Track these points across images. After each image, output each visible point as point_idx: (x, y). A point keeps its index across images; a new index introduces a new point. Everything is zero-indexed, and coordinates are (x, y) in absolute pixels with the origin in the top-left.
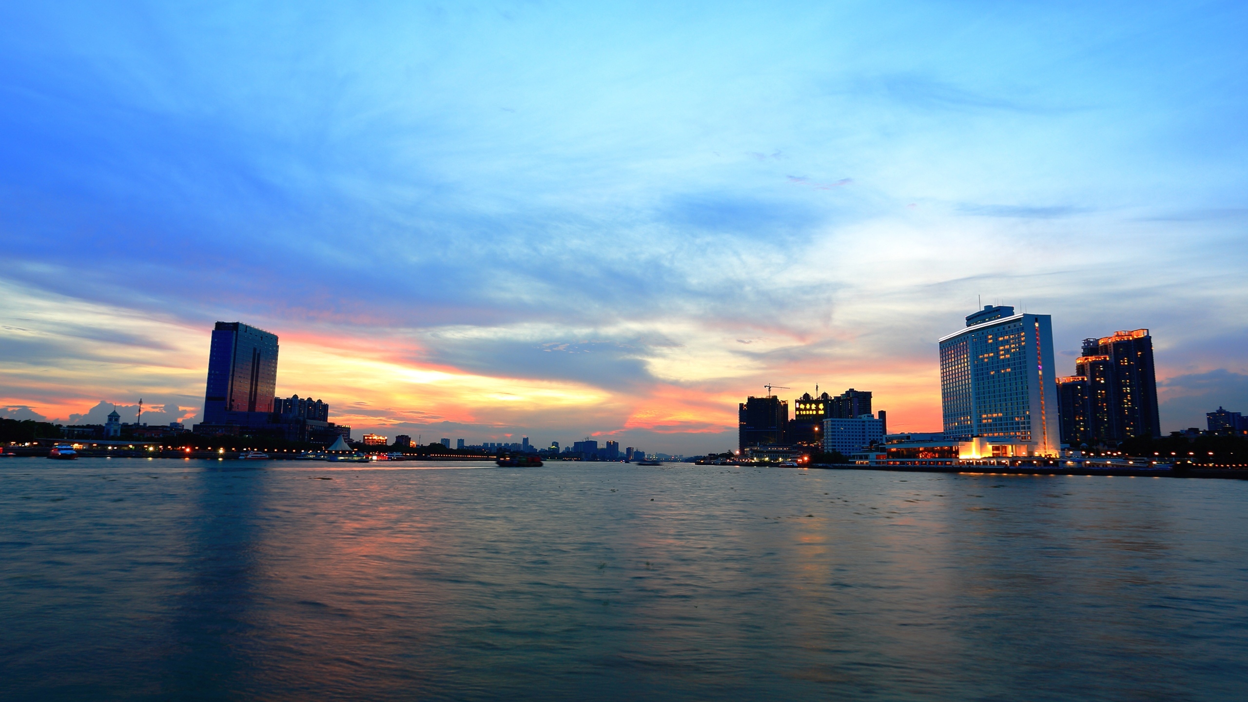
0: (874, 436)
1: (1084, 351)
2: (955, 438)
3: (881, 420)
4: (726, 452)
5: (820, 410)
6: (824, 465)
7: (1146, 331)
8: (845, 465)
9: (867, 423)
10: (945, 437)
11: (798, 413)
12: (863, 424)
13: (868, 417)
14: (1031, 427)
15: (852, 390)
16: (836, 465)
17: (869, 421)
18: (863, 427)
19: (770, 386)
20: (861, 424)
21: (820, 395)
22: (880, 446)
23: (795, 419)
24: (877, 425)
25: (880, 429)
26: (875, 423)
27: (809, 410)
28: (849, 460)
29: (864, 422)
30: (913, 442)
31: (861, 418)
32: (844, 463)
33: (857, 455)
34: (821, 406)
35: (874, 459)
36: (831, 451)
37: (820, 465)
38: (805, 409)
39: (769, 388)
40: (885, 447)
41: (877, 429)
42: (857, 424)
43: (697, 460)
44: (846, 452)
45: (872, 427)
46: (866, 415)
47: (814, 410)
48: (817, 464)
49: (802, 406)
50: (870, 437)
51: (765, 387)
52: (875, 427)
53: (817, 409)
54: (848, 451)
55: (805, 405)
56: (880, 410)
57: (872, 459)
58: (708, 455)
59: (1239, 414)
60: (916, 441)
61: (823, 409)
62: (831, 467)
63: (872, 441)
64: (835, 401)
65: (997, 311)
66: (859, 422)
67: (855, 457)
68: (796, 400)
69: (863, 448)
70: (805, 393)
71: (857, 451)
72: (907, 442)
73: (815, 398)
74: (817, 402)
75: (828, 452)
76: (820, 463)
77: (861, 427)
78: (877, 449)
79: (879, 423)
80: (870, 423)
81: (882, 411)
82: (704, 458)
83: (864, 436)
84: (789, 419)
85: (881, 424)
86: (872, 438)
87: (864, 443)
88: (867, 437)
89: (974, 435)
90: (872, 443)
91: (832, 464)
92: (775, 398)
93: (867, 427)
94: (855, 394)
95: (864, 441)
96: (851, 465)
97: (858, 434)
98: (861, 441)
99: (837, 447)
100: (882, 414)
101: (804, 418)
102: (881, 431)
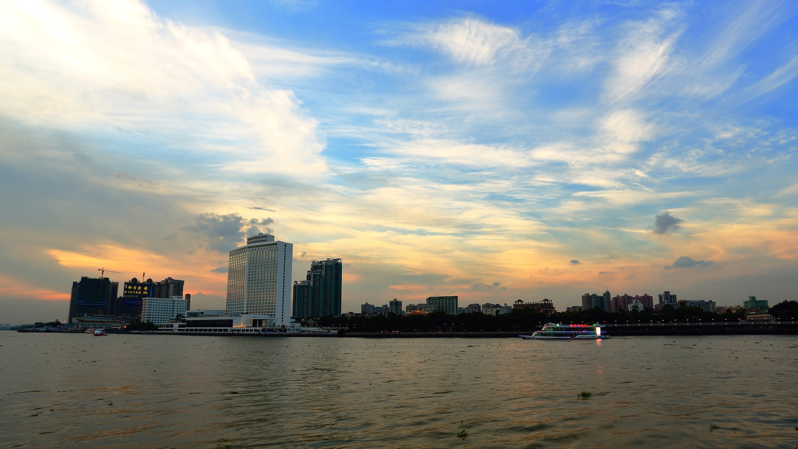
0: (180, 311)
1: (312, 267)
2: (231, 314)
3: (187, 300)
4: (53, 321)
5: (145, 291)
6: (139, 332)
7: (340, 260)
8: (155, 332)
9: (176, 302)
10: (226, 313)
11: (126, 292)
12: (173, 302)
13: (178, 298)
14: (276, 309)
15: (170, 278)
16: (148, 331)
17: (178, 301)
18: (173, 305)
19: (104, 270)
20: (172, 302)
21: (145, 280)
22: (182, 319)
23: (123, 297)
24: (183, 304)
25: (186, 306)
26: (182, 303)
27: (136, 290)
28: (159, 328)
29: (174, 301)
30: (205, 316)
31: (172, 298)
32: (155, 330)
33: (165, 325)
34: (146, 288)
35: (176, 327)
36: (145, 322)
37: (135, 332)
38: (133, 290)
39: (103, 272)
40: (185, 319)
41: (183, 306)
42: (169, 302)
43: (23, 329)
44: (158, 323)
45: (179, 305)
46: (176, 296)
47: (139, 291)
48: (133, 331)
49: (130, 287)
50: (177, 312)
51: (99, 270)
52: (182, 305)
53: (142, 290)
54: (159, 321)
55: (133, 287)
56: (187, 293)
57: (175, 327)
58: (34, 324)
59: (373, 306)
60: (207, 316)
61: (147, 291)
62: (144, 333)
63: (178, 315)
64: (156, 285)
65: (265, 237)
66: (171, 301)
67: (163, 326)
68: (125, 283)
69: (171, 319)
70: (134, 278)
71: (166, 322)
72: (201, 316)
73: (141, 282)
74: (143, 285)
75: (144, 322)
76: (136, 330)
77: (172, 305)
78: (180, 320)
79: (185, 303)
80: (178, 302)
81: (188, 295)
82: (31, 326)
83: (173, 311)
84: (118, 296)
85: (187, 303)
86: (179, 312)
87: (173, 316)
88: (175, 312)
89: (244, 313)
90: (178, 316)
91: (145, 331)
92: (107, 279)
93: (176, 305)
94: (172, 281)
95: (173, 315)
96: (159, 332)
97: (169, 309)
98: (171, 315)
99: (151, 319)
100: (188, 296)
101: (130, 296)
102: (186, 308)
